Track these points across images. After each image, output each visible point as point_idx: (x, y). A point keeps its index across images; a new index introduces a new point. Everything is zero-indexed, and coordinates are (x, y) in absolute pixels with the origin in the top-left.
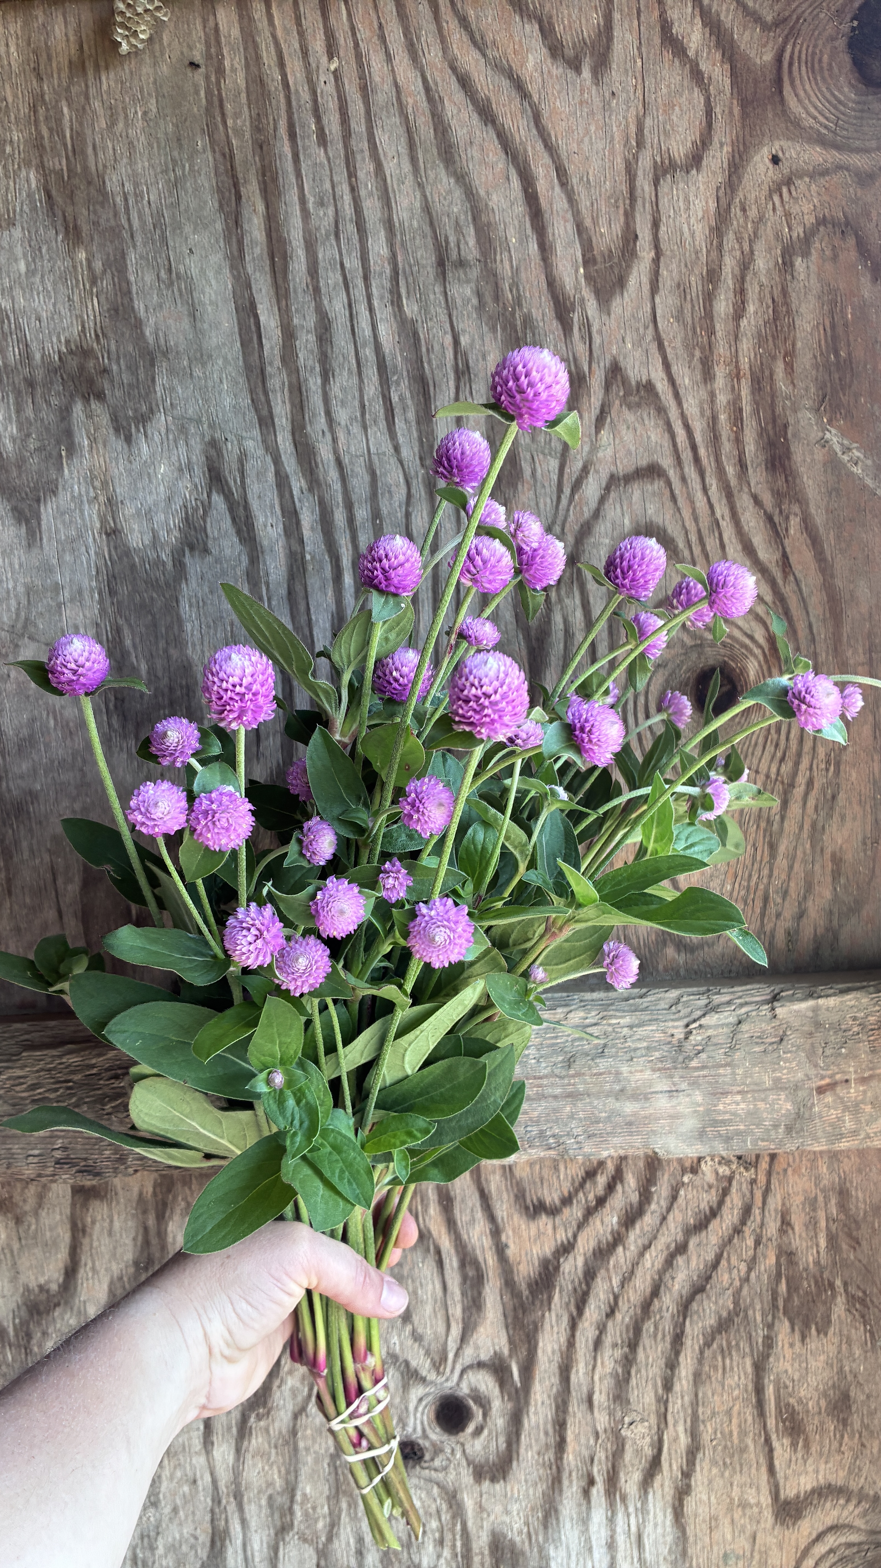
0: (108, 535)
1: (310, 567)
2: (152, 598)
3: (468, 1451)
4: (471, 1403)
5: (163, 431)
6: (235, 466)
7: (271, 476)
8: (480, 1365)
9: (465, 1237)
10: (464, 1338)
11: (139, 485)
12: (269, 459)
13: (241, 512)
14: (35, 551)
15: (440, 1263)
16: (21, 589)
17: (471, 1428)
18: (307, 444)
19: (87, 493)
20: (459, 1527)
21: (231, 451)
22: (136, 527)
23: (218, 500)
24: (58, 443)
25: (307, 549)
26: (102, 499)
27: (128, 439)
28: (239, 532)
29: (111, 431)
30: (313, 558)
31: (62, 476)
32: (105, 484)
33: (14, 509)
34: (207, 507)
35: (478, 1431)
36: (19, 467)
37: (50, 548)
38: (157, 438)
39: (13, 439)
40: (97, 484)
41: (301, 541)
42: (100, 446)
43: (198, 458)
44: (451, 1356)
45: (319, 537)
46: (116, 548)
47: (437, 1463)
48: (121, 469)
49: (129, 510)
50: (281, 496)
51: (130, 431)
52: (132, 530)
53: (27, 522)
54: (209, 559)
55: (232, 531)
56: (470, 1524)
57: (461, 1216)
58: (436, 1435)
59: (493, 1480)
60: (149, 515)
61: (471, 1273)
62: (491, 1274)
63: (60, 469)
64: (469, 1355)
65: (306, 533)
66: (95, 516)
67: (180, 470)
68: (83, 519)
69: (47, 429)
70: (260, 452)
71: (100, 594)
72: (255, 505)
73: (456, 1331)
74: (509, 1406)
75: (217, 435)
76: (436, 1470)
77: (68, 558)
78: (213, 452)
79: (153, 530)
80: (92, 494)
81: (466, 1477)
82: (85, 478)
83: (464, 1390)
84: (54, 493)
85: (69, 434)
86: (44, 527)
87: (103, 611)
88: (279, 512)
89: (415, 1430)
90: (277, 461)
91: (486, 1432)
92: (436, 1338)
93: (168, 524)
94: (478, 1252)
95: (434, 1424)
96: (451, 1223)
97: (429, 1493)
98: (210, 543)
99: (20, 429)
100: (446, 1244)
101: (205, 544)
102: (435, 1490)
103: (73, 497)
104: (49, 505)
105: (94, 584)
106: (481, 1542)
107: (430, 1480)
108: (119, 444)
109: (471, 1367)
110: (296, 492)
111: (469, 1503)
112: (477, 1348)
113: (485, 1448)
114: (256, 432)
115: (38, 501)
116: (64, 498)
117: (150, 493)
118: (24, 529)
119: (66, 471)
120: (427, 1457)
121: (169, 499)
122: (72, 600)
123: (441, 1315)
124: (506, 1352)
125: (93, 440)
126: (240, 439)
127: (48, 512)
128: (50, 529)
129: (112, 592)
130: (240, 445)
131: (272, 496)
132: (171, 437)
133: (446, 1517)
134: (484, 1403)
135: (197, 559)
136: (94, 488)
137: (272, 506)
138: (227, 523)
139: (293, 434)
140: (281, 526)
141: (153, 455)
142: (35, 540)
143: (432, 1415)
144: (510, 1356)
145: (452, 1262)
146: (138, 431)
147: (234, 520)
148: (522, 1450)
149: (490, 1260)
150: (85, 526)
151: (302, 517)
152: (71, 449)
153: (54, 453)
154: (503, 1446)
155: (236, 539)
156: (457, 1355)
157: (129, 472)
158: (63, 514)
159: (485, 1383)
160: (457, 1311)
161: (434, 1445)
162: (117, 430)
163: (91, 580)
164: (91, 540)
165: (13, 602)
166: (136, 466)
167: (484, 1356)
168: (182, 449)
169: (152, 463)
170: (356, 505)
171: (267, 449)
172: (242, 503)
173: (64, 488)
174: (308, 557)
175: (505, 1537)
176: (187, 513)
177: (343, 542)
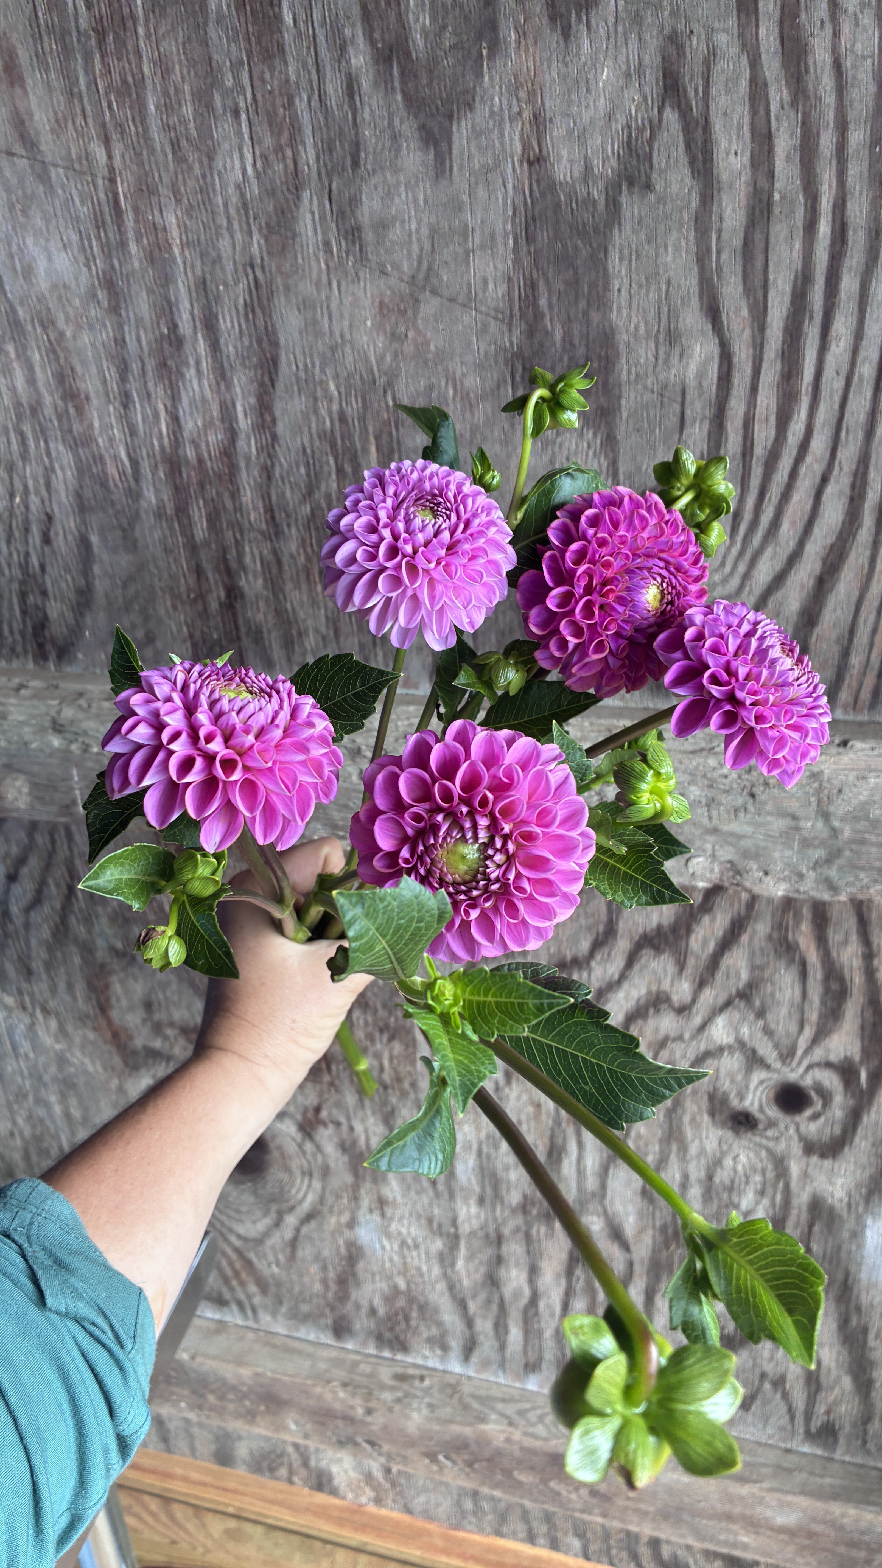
0: (530, 164)
1: (776, 210)
2: (576, 247)
3: (803, 1128)
4: (813, 1094)
5: (611, 20)
6: (699, 69)
7: (744, 84)
8: (828, 1065)
9: (834, 954)
10: (815, 1040)
11: (574, 97)
12: (744, 60)
13: (699, 134)
14: (444, 183)
15: (803, 974)
16: (425, 231)
17: (808, 1112)
18: (798, 40)
19: (510, 107)
20: (781, 1185)
21: (697, 46)
22: (564, 153)
23: (671, 116)
24: (479, 37)
25: (777, 185)
26: (526, 115)
27: (566, 33)
28: (692, 163)
29: (545, 21)
30: (783, 197)
31: (481, 84)
32: (532, 94)
33: (423, 128)
34: (656, 126)
35: (815, 1117)
36: (431, 71)
37: (460, 180)
38: (602, 32)
39: (425, 33)
40: (523, 94)
41: (771, 175)
42: (530, 42)
43: (652, 59)
44: (800, 1052)
45: (795, 171)
46: (538, 182)
47: (770, 1133)
48: (554, 74)
49: (557, 131)
50: (754, 112)
51: (569, 21)
52: (559, 158)
53: (436, 144)
54: (652, 197)
55: (684, 160)
56: (793, 1184)
57: (834, 937)
58: (773, 1112)
59: (823, 1156)
60: (582, 139)
61: (835, 986)
62: (855, 991)
63: (479, 75)
64: (818, 1054)
65: (780, 163)
66: (517, 138)
67: (628, 75)
68: (502, 144)
69: (467, 18)
70: (734, 50)
71: (515, 240)
72: (718, 125)
73: (808, 1033)
74: (851, 1102)
75: (680, 27)
76: (767, 1138)
77: (481, 193)
78: (672, 50)
79: (586, 158)
80: (515, 109)
81: (796, 1148)
82: (508, 89)
83: (807, 1082)
84: (470, 106)
85: (493, 25)
86: (455, 151)
87: (517, 261)
88: (747, 135)
89: (752, 1104)
90: (755, 63)
91: (822, 1119)
92: (788, 1035)
93: (604, 150)
94: (846, 971)
95: (772, 1103)
96: (821, 940)
97: (757, 1154)
98: (654, 176)
99: (433, 19)
100: (813, 957)
101: (648, 177)
102: (763, 1153)
103: (492, 113)
104: (463, 124)
105: (509, 227)
106: (802, 1199)
107: (760, 1145)
108: (553, 39)
109: (818, 1065)
110: (774, 107)
111: (795, 1169)
112: (828, 1051)
113: (819, 1131)
114: (732, 22)
115: (450, 117)
116: (481, 114)
117: (587, 107)
118: (431, 156)
119: (486, 77)
120: (761, 1126)
121: (610, 117)
122: (482, 247)
123: (796, 1017)
124: (857, 1058)
125: (522, 34)
126: (710, 32)
127: (461, 132)
128: (462, 153)
129: (530, 239)
130: (709, 39)
131: (742, 113)
132: (620, 29)
133: (770, 1174)
134: (826, 1096)
135: (636, 198)
136: (518, 100)
137: (740, 127)
138: (679, 151)
139: (781, 23)
140: (748, 154)
141: (595, 53)
142: (443, 172)
143: (772, 1095)
144: (861, 1062)
145: (816, 974)
146: (579, 19)
147: (688, 146)
148: (857, 1140)
149: (857, 980)
150: (504, 150)
151: (777, 142)
152: (495, 46)
153: (474, 52)
154: (837, 1131)
155: (687, 172)
156: (806, 1052)
157: (564, 78)
158: (478, 135)
159: (831, 1080)
160: (813, 1016)
161: (769, 1119)
162: (552, 19)
163: (505, 223)
164: (509, 170)
165: (415, 248)
166: (573, 70)
167: (833, 1058)
168: (633, 45)
169: (594, 65)
170: (852, 126)
171: (744, 46)
172: (702, 121)
173: (482, 101)
174: (777, 196)
175: (825, 1201)
176: (630, 136)
177: (826, 176)
